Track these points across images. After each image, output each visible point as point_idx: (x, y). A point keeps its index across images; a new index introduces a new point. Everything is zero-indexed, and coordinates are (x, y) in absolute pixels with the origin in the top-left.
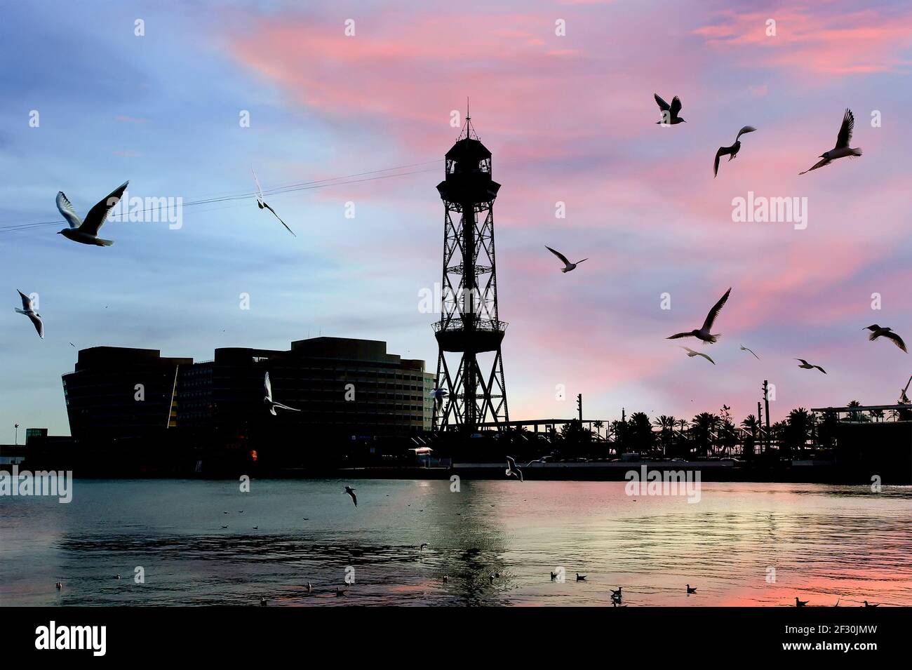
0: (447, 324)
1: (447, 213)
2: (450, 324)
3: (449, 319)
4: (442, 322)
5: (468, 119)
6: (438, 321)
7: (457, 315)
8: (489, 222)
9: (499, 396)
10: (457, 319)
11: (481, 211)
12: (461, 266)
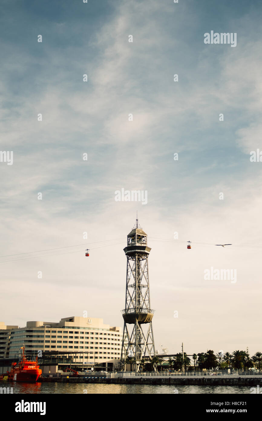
0: (128, 310)
1: (128, 261)
2: (129, 311)
3: (128, 309)
4: (126, 309)
5: (137, 220)
6: (123, 309)
7: (132, 307)
8: (146, 265)
9: (151, 344)
10: (132, 308)
11: (143, 260)
12: (134, 284)
